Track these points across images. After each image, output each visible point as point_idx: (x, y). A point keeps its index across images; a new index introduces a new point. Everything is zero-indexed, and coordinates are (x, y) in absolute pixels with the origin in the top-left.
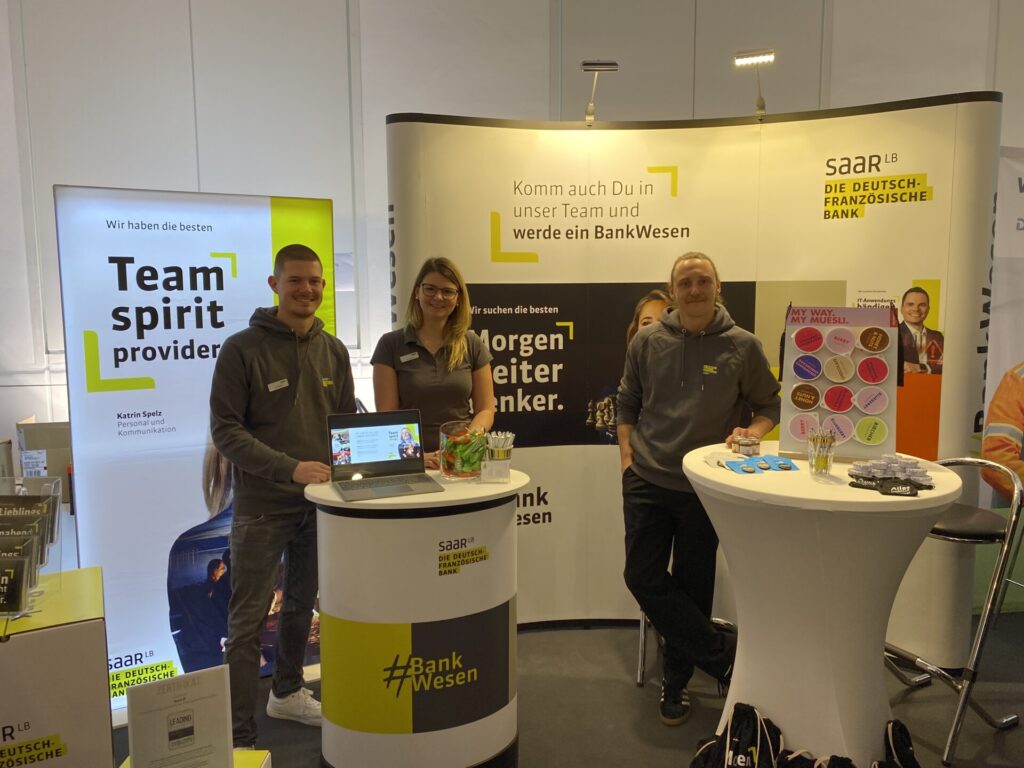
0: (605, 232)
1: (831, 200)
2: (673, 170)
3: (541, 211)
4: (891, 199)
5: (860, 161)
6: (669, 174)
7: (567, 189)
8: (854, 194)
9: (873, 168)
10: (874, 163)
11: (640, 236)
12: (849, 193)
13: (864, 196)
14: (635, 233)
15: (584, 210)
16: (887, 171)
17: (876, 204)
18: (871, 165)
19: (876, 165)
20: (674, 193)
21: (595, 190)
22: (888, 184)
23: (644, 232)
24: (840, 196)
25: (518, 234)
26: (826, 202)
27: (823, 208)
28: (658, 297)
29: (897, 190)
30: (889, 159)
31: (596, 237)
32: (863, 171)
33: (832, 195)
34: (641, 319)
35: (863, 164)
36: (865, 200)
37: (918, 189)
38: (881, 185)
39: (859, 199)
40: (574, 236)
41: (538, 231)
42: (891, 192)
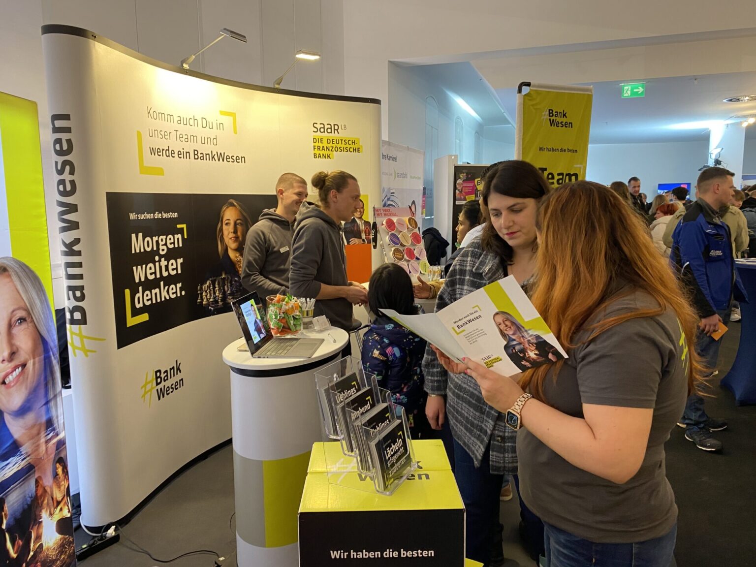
0: (200, 155)
1: (316, 147)
2: (232, 115)
3: (162, 133)
4: (345, 150)
5: (329, 126)
6: (231, 118)
7: (176, 119)
8: (328, 145)
9: (336, 131)
10: (334, 128)
11: (219, 160)
12: (325, 144)
13: (333, 147)
14: (216, 157)
15: (186, 137)
16: (342, 134)
17: (338, 152)
18: (334, 130)
19: (337, 130)
20: (235, 132)
21: (192, 122)
22: (343, 141)
23: (222, 157)
24: (321, 145)
25: (152, 151)
26: (314, 148)
27: (313, 152)
28: (232, 205)
29: (347, 145)
30: (343, 128)
31: (195, 159)
32: (331, 132)
33: (317, 144)
34: (224, 221)
35: (331, 128)
36: (334, 149)
37: (356, 146)
38: (340, 141)
39: (331, 148)
40: (182, 156)
41: (163, 150)
42: (345, 146)
